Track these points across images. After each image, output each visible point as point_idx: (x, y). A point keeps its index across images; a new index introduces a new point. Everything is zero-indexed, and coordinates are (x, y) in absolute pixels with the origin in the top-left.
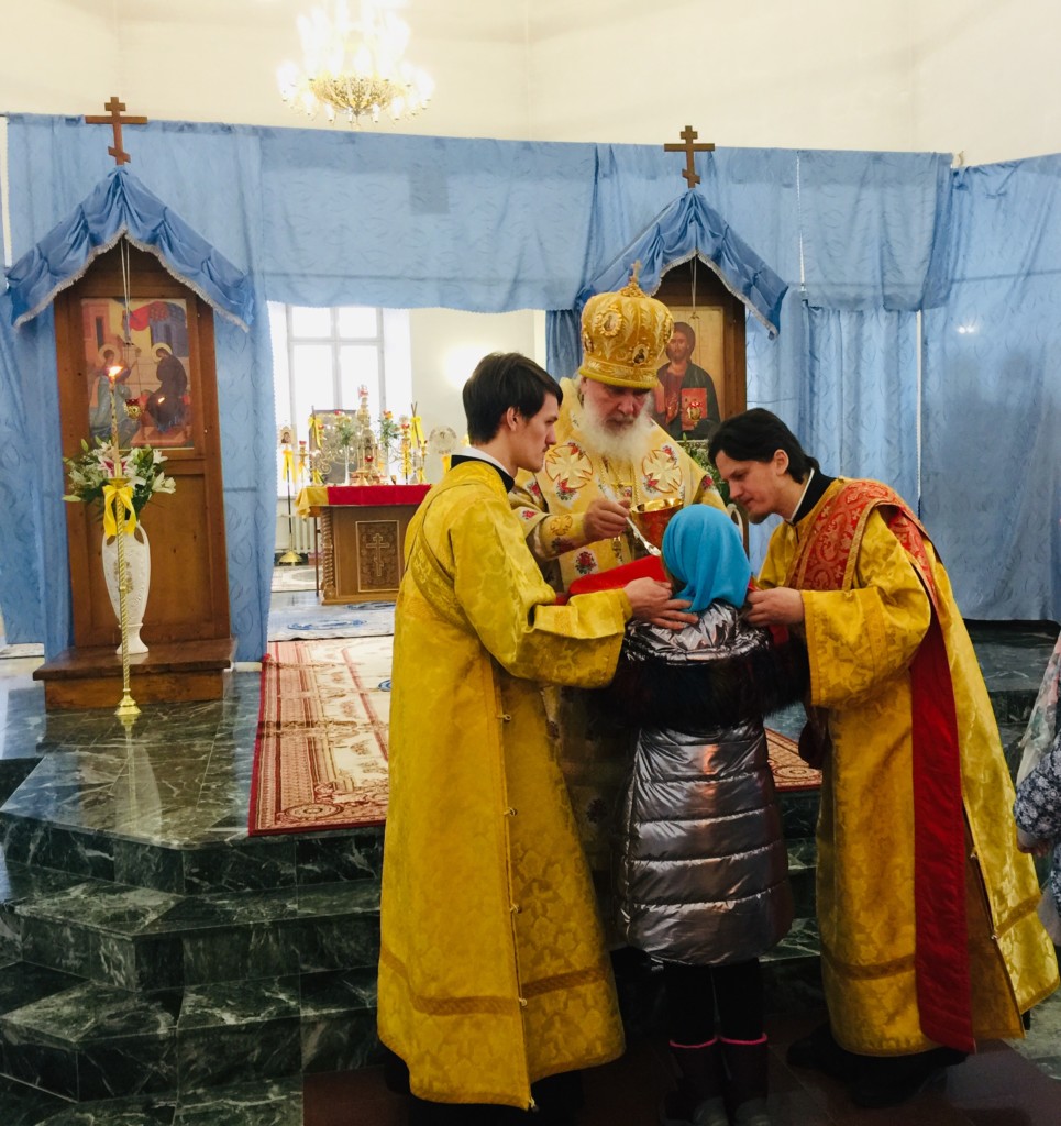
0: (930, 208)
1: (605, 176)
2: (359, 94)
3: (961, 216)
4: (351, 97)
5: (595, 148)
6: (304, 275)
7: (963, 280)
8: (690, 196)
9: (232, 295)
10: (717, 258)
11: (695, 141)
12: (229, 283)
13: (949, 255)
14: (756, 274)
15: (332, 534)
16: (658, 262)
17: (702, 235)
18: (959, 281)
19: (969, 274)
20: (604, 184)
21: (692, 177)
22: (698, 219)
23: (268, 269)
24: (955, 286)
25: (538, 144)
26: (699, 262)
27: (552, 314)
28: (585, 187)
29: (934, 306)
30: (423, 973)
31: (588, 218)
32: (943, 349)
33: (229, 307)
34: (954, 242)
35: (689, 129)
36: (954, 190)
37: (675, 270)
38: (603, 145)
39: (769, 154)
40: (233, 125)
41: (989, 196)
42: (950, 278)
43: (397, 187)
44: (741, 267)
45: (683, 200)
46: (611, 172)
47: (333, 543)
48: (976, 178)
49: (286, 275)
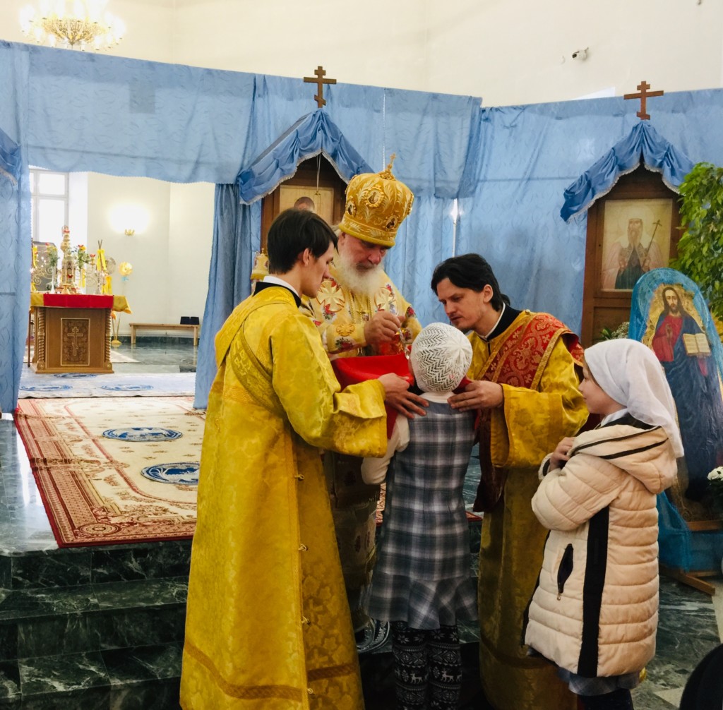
0: (466, 132)
1: (259, 96)
2: (75, 31)
3: (485, 138)
4: (69, 32)
5: (254, 78)
6: (55, 149)
7: (485, 180)
8: (319, 113)
9: (9, 159)
10: (334, 156)
11: (324, 77)
12: (7, 151)
13: (476, 164)
14: (358, 168)
15: (45, 325)
16: (296, 156)
17: (326, 140)
18: (482, 181)
19: (489, 177)
20: (259, 101)
21: (320, 101)
22: (323, 129)
23: (30, 143)
24: (480, 185)
25: (217, 71)
26: (322, 156)
27: (220, 186)
28: (245, 103)
29: (466, 196)
30: (235, 668)
31: (247, 123)
32: (470, 226)
33: (5, 167)
34: (480, 156)
35: (320, 68)
36: (482, 122)
37: (306, 161)
38: (260, 75)
39: (367, 89)
40: (11, 43)
41: (505, 127)
42: (477, 178)
43: (122, 93)
44: (349, 163)
45: (314, 115)
46: (264, 94)
47: (45, 332)
48: (497, 115)
49: (43, 148)
